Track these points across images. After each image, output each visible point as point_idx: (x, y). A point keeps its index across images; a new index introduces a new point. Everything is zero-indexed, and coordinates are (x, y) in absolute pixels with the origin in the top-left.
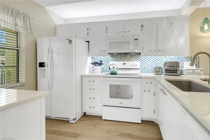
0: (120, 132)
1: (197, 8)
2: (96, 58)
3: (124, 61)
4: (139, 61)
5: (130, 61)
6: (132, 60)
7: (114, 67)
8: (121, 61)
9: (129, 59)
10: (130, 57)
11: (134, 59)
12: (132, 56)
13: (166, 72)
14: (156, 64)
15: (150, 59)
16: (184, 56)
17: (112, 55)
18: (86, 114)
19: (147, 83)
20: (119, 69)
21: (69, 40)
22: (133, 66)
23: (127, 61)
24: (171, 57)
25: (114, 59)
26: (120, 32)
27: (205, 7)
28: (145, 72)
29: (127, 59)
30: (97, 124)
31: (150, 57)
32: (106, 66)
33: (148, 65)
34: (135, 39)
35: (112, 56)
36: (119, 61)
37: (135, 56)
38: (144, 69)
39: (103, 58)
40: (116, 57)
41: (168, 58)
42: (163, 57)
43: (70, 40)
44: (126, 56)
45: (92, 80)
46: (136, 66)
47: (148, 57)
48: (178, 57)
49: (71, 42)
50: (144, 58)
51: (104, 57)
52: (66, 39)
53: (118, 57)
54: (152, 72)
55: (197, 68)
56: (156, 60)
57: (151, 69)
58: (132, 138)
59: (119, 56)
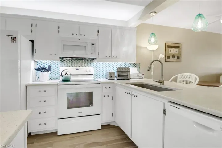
0: (85, 143)
1: (142, 23)
2: (39, 62)
3: (76, 66)
4: (92, 66)
5: (83, 66)
6: (84, 65)
7: (66, 73)
8: (73, 66)
9: (82, 64)
10: (83, 62)
11: (87, 64)
12: (84, 61)
13: (119, 77)
14: (107, 69)
15: (102, 64)
16: (130, 63)
17: (62, 59)
18: (32, 134)
19: (106, 88)
20: (72, 75)
21: (11, 37)
22: (87, 71)
23: (79, 66)
24: (120, 64)
25: (64, 64)
26: (75, 35)
27: (152, 24)
28: (98, 77)
29: (80, 64)
30: (53, 142)
31: (102, 62)
32: (53, 73)
33: (100, 70)
34: (92, 44)
35: (61, 61)
36: (70, 66)
37: (87, 61)
38: (96, 74)
39: (50, 63)
40: (66, 62)
41: (117, 63)
42: (113, 63)
43: (13, 36)
44: (78, 61)
45: (42, 90)
46: (90, 71)
47: (100, 62)
48: (125, 64)
49: (15, 39)
50: (97, 63)
51: (51, 61)
52: (6, 35)
53: (68, 62)
54: (103, 77)
55: (139, 73)
56: (107, 65)
57: (103, 74)
58: (100, 145)
59: (70, 61)
